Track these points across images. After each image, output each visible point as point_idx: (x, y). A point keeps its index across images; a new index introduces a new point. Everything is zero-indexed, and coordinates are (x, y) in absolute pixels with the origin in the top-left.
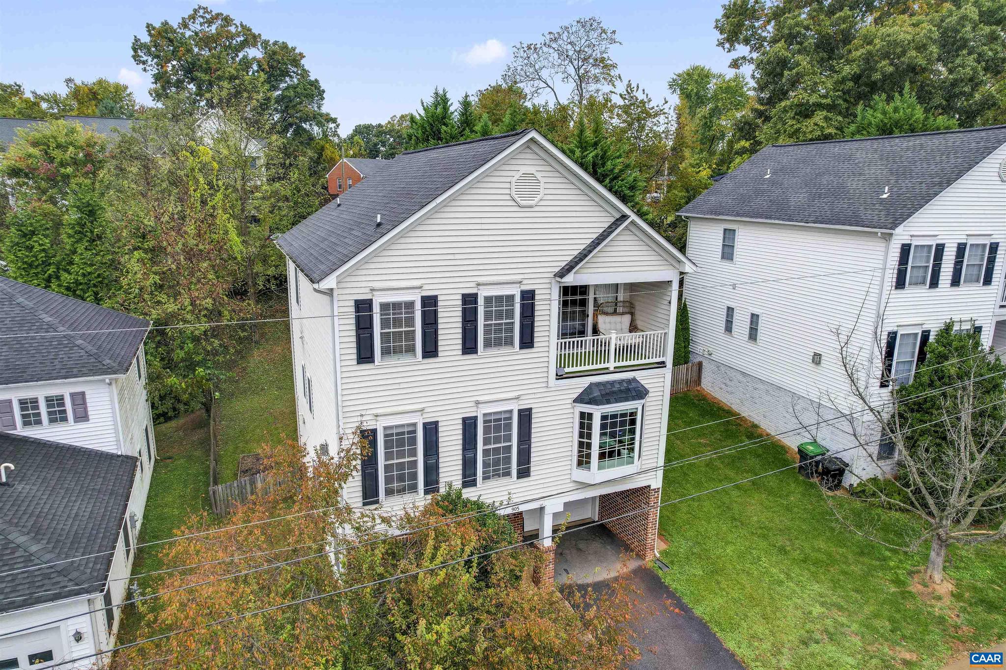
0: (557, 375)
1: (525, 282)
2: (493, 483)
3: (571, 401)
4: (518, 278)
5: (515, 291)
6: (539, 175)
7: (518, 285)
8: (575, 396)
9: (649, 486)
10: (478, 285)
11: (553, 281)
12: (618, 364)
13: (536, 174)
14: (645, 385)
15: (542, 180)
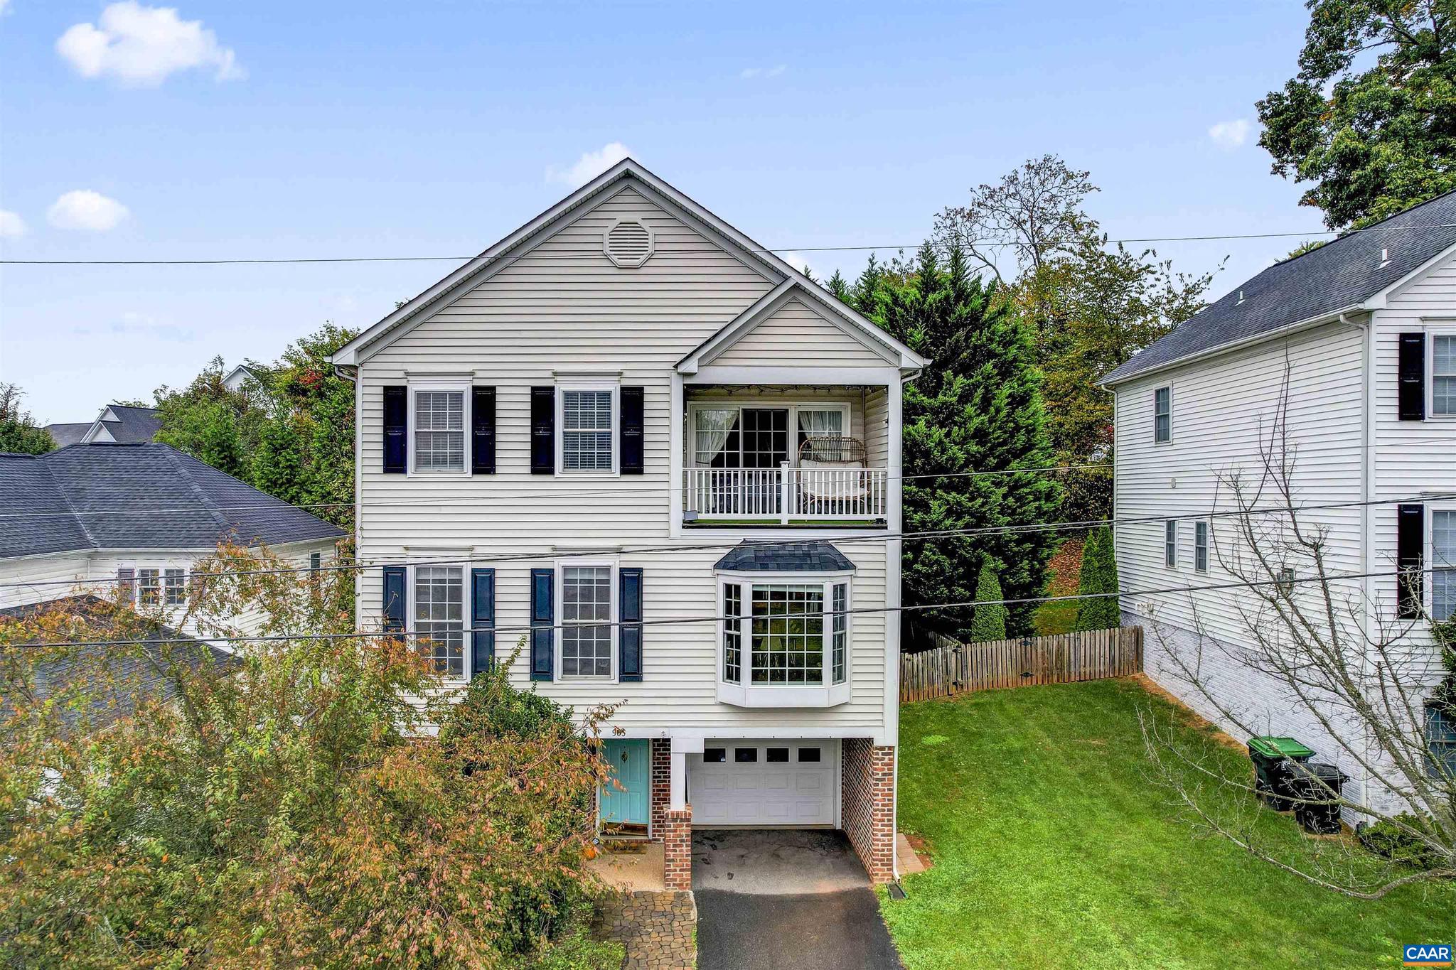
0: (684, 521)
1: (626, 374)
2: (578, 681)
3: (710, 566)
4: (616, 368)
5: (613, 387)
6: (645, 225)
7: (617, 378)
8: (718, 558)
9: (870, 740)
10: (556, 374)
11: (674, 374)
12: (795, 516)
13: (641, 223)
14: (847, 556)
15: (651, 232)
